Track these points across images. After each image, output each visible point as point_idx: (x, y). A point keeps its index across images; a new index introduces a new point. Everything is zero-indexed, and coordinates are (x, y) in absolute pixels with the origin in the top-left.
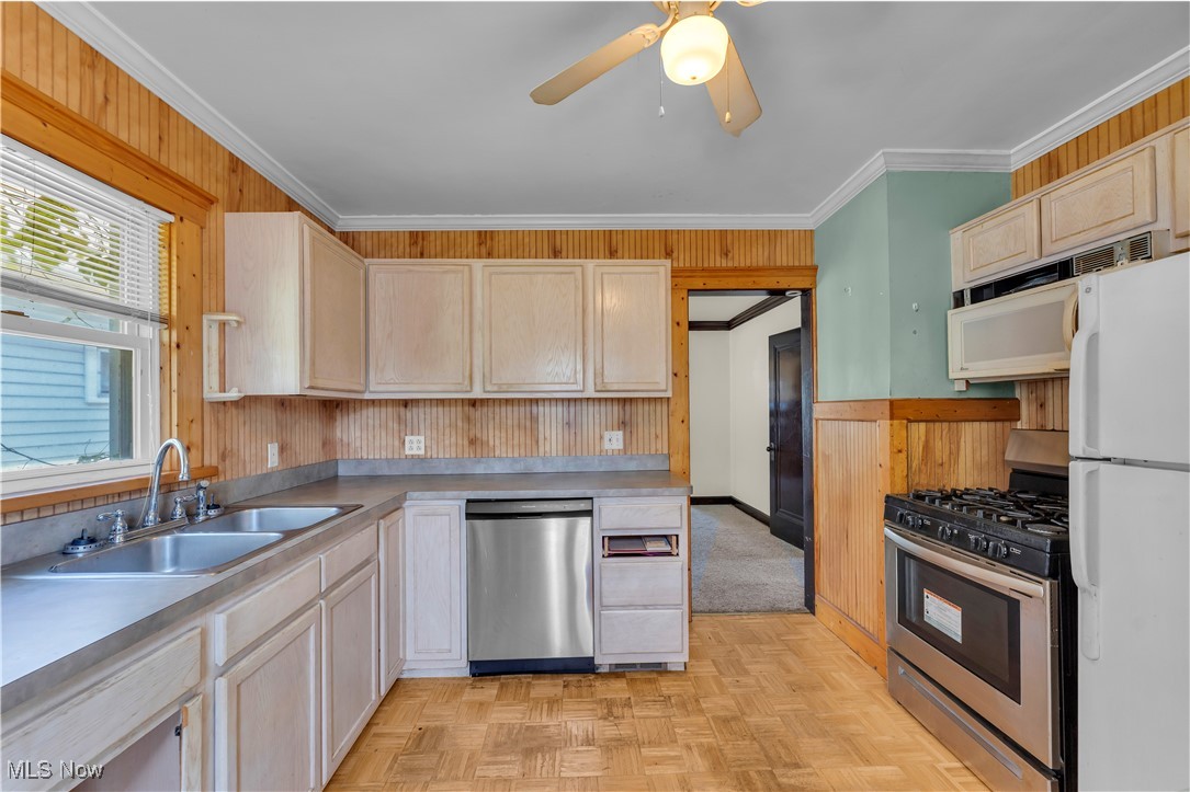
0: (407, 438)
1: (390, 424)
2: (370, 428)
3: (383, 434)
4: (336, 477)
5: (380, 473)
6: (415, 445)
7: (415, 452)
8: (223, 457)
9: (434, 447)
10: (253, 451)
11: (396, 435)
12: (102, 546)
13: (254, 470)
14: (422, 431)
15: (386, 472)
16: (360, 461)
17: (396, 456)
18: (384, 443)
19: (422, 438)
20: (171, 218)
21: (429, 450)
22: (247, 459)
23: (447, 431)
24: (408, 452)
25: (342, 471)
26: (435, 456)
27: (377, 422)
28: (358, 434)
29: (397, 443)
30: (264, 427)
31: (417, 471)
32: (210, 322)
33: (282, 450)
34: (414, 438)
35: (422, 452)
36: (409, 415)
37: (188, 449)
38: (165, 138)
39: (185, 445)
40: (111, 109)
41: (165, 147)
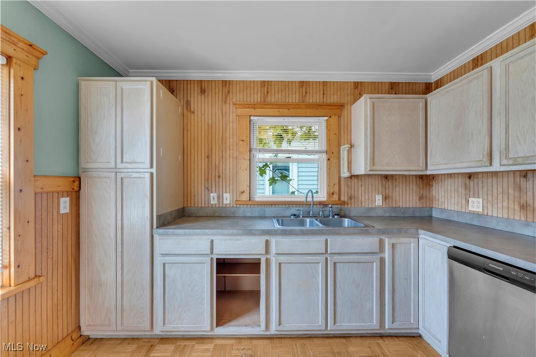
0: (470, 199)
1: (460, 189)
2: (449, 191)
3: (456, 195)
4: (431, 217)
5: (453, 219)
6: (476, 205)
7: (475, 209)
8: (350, 198)
9: (490, 207)
10: (367, 197)
11: (464, 197)
12: (297, 217)
13: (366, 204)
14: (481, 196)
15: (456, 219)
16: (443, 210)
17: (464, 210)
18: (456, 201)
19: (480, 200)
20: (327, 118)
21: (485, 209)
22: (363, 200)
23: (500, 197)
24: (471, 208)
25: (435, 214)
26: (490, 214)
27: (453, 188)
28: (443, 194)
29: (464, 202)
30: (373, 188)
31: (475, 223)
32: (344, 149)
33: (385, 198)
34: (475, 200)
35: (480, 210)
36: (472, 185)
37: (333, 194)
38: (325, 93)
39: (331, 193)
40: (307, 95)
41: (325, 96)
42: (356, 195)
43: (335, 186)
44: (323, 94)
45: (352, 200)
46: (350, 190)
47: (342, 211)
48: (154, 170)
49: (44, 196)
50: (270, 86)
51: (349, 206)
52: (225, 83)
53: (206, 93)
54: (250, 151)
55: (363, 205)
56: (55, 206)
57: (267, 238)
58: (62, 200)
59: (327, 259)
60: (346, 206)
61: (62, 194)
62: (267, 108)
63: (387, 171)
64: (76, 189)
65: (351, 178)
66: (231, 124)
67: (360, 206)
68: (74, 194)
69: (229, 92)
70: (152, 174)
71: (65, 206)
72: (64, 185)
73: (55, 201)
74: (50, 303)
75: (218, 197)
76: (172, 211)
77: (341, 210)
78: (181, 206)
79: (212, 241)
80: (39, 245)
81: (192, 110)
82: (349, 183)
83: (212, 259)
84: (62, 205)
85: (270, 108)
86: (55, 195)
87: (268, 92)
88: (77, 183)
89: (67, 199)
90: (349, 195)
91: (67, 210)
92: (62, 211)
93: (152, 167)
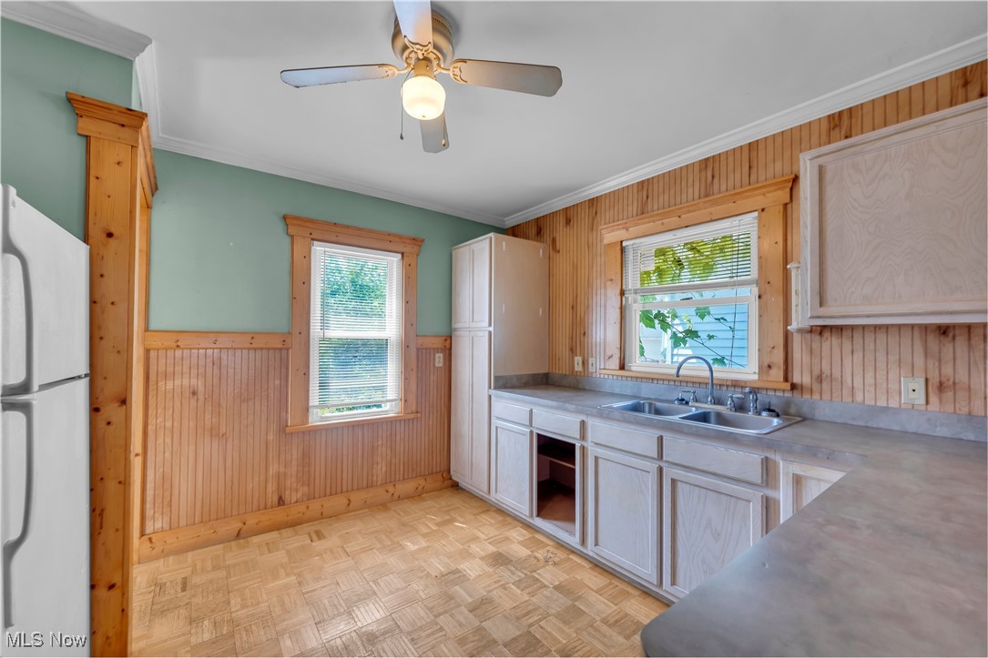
8: (819, 379)
10: (872, 380)
12: (684, 404)
13: (868, 398)
20: (756, 214)
22: (856, 385)
30: (893, 358)
33: (940, 387)
37: (769, 367)
38: (754, 164)
39: (766, 364)
40: (716, 180)
41: (754, 171)
42: (837, 374)
43: (775, 351)
44: (750, 167)
45: (824, 384)
46: (816, 361)
47: (793, 406)
48: (492, 329)
49: (424, 351)
50: (650, 187)
51: (816, 397)
52: (593, 202)
53: (572, 223)
54: (622, 293)
55: (859, 398)
56: (432, 359)
57: (584, 418)
58: (437, 355)
59: (661, 470)
60: (807, 396)
61: (437, 350)
62: (644, 223)
63: (868, 316)
64: (448, 346)
65: (821, 334)
66: (599, 259)
67: (847, 399)
68: (447, 351)
69: (596, 213)
70: (490, 332)
71: (439, 360)
72: (438, 343)
73: (432, 356)
74: (427, 437)
75: (583, 363)
76: (522, 375)
77: (788, 403)
78: (546, 371)
79: (531, 411)
80: (420, 389)
81: (558, 248)
82: (816, 345)
83: (531, 432)
84: (437, 360)
85: (649, 222)
86: (432, 351)
87: (647, 197)
88: (448, 341)
89: (441, 355)
90: (816, 372)
91: (441, 365)
92: (437, 365)
93: (490, 325)
